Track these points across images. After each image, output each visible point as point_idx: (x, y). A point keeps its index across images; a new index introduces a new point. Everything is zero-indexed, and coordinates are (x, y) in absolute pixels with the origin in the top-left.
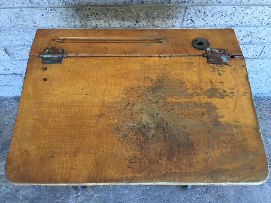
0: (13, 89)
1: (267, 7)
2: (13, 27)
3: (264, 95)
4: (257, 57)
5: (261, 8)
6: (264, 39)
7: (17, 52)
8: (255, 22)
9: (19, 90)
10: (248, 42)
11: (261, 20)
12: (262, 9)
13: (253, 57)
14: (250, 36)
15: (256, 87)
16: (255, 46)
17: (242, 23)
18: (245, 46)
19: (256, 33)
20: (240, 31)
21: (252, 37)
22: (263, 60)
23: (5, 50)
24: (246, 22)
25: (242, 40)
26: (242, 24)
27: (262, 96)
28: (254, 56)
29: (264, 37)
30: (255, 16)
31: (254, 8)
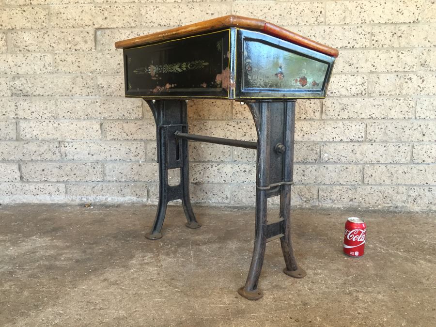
0: (85, 188)
1: (350, 76)
2: (120, 96)
3: (399, 209)
4: (363, 139)
5: (344, 77)
6: (361, 114)
7: (111, 129)
8: (343, 92)
9: (90, 191)
10: (346, 118)
11: (349, 89)
12: (346, 77)
13: (360, 140)
14: (346, 111)
15: (383, 196)
16: (354, 123)
17: (332, 93)
18: (344, 122)
19: (351, 107)
20: (333, 103)
21: (348, 112)
22: (372, 145)
23: (101, 124)
24: (335, 93)
25: (339, 115)
26: (332, 95)
27: (397, 210)
28: (359, 138)
29: (360, 112)
30: (342, 86)
31: (337, 76)
